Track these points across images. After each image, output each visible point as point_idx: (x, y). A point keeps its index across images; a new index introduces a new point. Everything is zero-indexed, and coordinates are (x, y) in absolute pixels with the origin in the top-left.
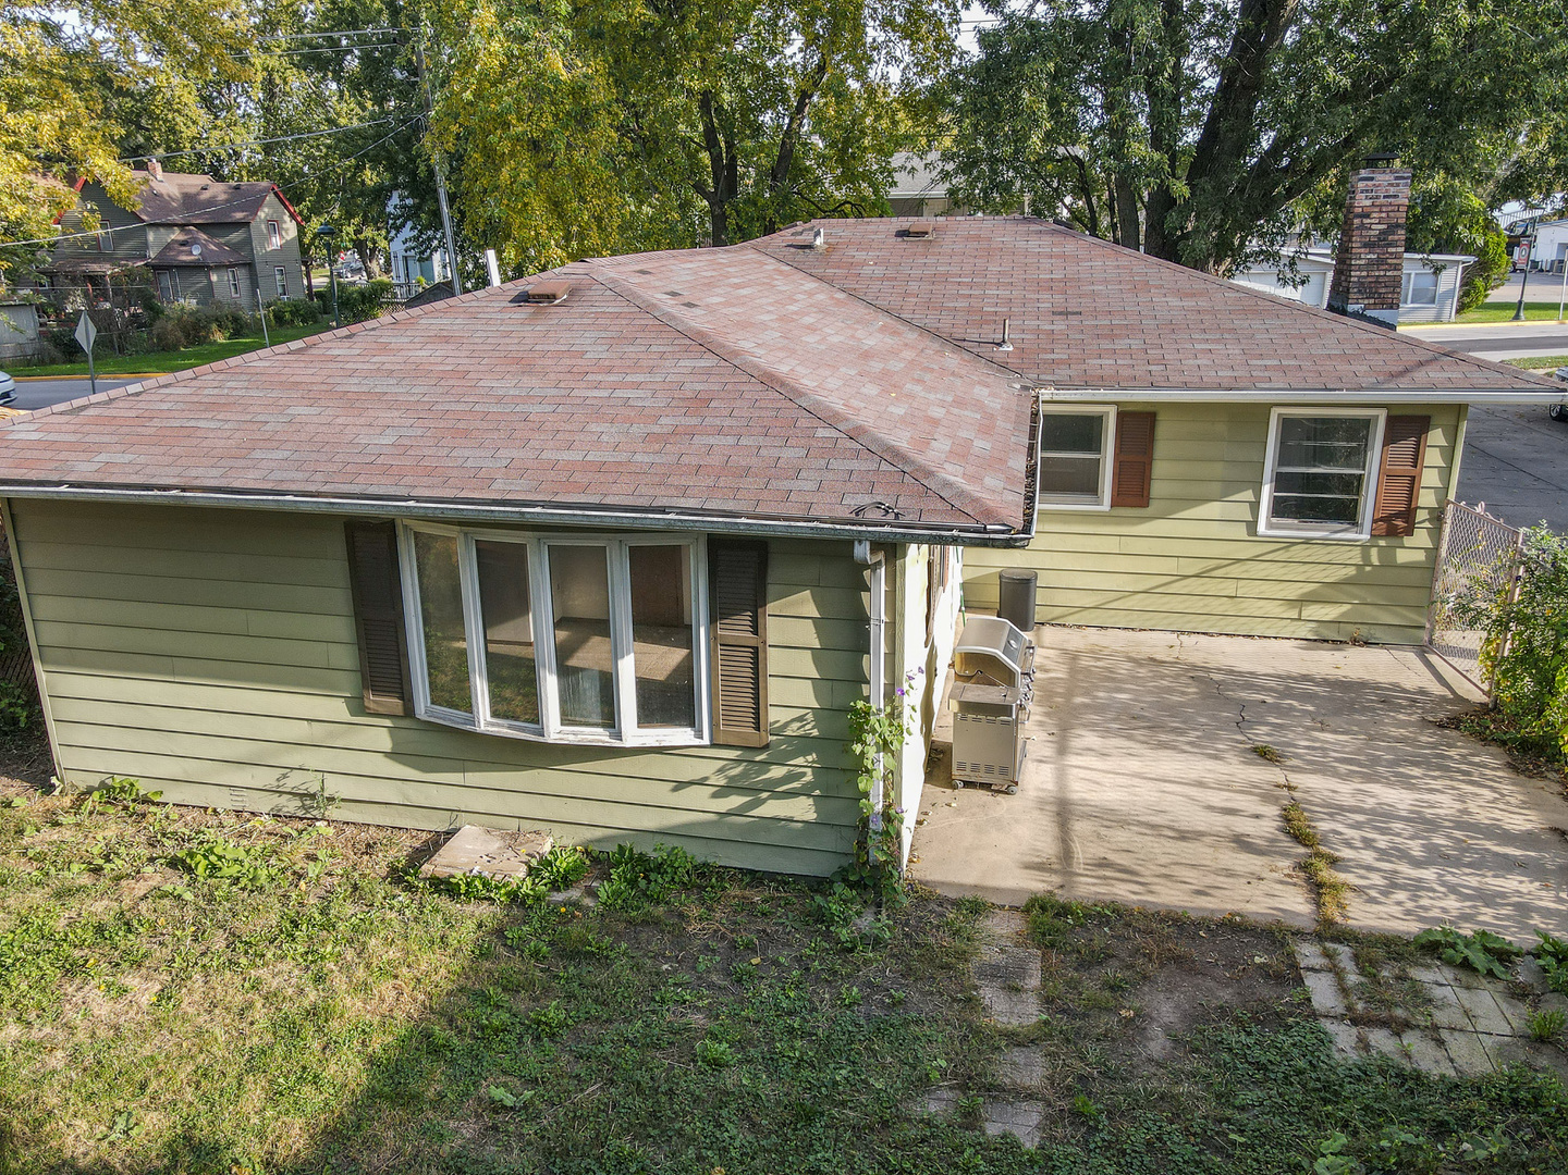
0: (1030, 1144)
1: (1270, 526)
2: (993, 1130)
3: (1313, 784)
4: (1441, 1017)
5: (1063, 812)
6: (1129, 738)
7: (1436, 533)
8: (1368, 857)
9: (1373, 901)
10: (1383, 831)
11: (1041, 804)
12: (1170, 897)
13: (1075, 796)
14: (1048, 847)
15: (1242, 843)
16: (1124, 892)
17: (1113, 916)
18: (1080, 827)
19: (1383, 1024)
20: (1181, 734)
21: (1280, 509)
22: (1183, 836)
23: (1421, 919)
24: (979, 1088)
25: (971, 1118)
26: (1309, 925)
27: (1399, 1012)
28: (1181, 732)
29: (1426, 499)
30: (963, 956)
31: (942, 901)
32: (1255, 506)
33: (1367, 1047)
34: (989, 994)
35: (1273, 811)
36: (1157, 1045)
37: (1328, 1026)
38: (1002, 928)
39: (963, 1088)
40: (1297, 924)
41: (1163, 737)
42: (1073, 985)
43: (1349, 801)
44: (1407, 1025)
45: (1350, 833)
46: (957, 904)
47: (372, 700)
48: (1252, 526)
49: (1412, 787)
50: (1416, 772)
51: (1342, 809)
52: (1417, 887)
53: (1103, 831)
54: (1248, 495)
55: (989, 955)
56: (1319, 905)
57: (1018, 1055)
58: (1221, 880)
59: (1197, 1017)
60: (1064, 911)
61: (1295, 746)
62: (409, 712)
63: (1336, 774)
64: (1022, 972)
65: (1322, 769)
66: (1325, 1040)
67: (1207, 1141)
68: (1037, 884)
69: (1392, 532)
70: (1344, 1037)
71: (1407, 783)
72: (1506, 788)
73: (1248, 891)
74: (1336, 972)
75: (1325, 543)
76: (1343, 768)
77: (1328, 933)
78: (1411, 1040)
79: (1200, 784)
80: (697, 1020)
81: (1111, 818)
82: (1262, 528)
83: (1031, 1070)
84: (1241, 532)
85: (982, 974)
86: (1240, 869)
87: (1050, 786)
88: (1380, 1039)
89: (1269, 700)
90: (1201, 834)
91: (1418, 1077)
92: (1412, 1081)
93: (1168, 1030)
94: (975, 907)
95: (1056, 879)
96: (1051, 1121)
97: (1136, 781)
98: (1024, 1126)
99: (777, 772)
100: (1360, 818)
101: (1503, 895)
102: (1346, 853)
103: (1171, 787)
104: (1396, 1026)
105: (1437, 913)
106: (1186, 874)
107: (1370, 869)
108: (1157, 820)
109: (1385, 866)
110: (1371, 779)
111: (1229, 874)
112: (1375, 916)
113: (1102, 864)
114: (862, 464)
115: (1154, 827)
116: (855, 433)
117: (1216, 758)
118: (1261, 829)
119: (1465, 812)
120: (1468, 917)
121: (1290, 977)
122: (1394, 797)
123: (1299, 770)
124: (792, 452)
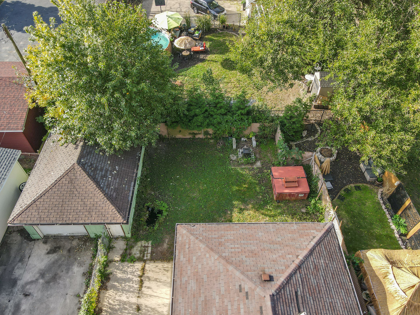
4: (140, 248)
8: (134, 279)
9: (138, 268)
10: (129, 286)
15: (149, 279)
22: (156, 280)
26: (148, 262)
33: (148, 244)
35: (143, 289)
36: (167, 241)
43: (131, 295)
44: (143, 247)
45: (134, 285)
49: (120, 301)
50: (117, 307)
51: (133, 292)
52: (131, 273)
56: (145, 266)
58: (154, 269)
59: (163, 245)
61: (132, 313)
65: (130, 304)
66: (152, 244)
70: (150, 245)
72: (106, 304)
73: (152, 268)
74: (147, 254)
76: (128, 307)
77: (145, 261)
78: (143, 245)
86: (151, 272)
88: (146, 245)
90: (154, 281)
92: (146, 240)
93: (166, 243)
97: (160, 296)
100: (131, 290)
102: (137, 279)
103: (155, 294)
104: (145, 247)
105: (131, 267)
106: (158, 270)
107: (135, 276)
108: (159, 283)
109: (133, 277)
110: (125, 303)
111: (153, 271)
112: (139, 265)
113: (167, 271)
114: (195, 233)
115: (160, 282)
116: (197, 238)
117: (146, 306)
118: (146, 283)
119: (116, 294)
120: (128, 267)
121: (152, 253)
122: (124, 298)
123: (134, 304)
124: (204, 234)
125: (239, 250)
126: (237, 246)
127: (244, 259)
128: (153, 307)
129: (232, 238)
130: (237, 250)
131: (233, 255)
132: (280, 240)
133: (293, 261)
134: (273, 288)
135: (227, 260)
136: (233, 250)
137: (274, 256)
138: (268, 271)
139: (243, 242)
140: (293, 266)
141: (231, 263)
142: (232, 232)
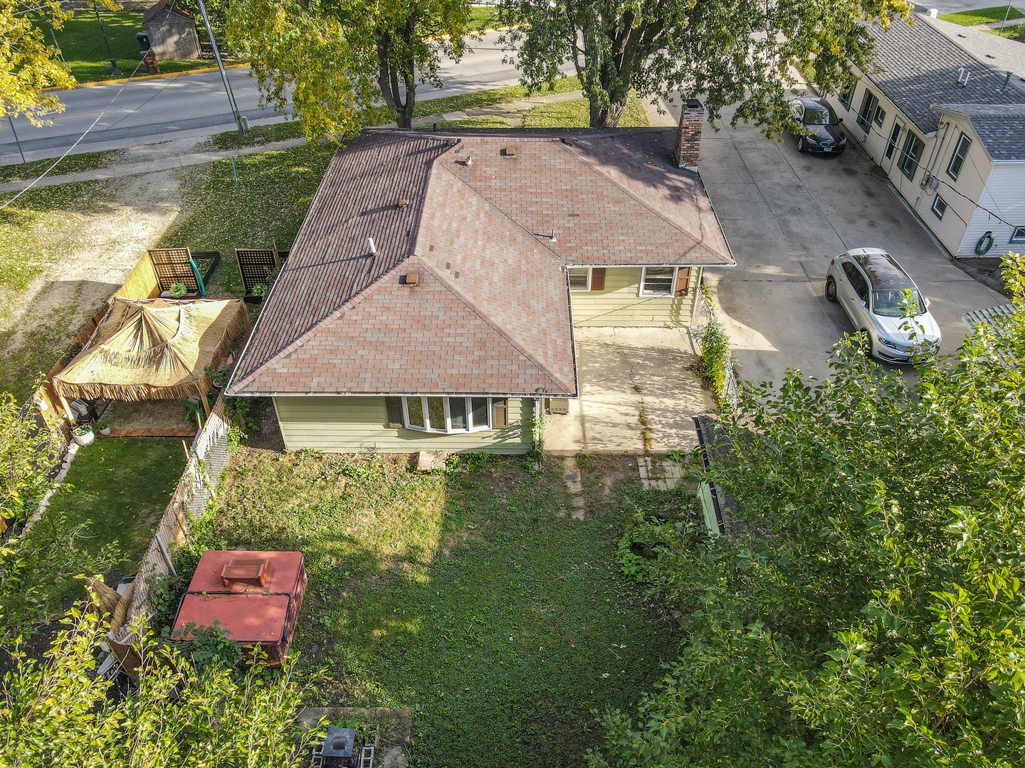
0: (582, 519)
1: (643, 294)
2: (574, 517)
3: (650, 400)
4: (667, 476)
5: (583, 419)
6: (599, 385)
7: (694, 295)
8: (659, 427)
9: (658, 442)
10: (665, 417)
11: (576, 416)
12: (611, 448)
13: (585, 413)
14: (579, 434)
15: (629, 426)
16: (600, 448)
17: (597, 456)
18: (587, 425)
19: (654, 479)
20: (614, 382)
21: (646, 287)
22: (615, 425)
23: (669, 447)
24: (570, 508)
25: (569, 515)
26: (641, 452)
27: (658, 475)
28: (613, 381)
29: (691, 285)
30: (562, 474)
31: (554, 457)
32: (638, 289)
33: (650, 485)
34: (569, 484)
35: (637, 413)
36: (607, 492)
37: (643, 481)
38: (570, 464)
39: (567, 509)
40: (639, 453)
41: (610, 384)
42: (588, 478)
43: (657, 406)
44: (659, 478)
45: (657, 419)
46: (558, 457)
47: (391, 424)
48: (638, 295)
49: (674, 398)
50: (677, 391)
51: (656, 409)
52: (669, 436)
53: (593, 426)
54: (636, 285)
55: (568, 472)
56: (645, 445)
57: (577, 499)
58: (623, 440)
59: (615, 483)
60: (585, 457)
61: (646, 384)
62: (404, 427)
63: (656, 396)
64: (576, 476)
65: (653, 394)
66: (642, 485)
67: (616, 513)
68: (577, 448)
69: (681, 295)
70: (646, 483)
71: (673, 397)
72: (699, 395)
73: (629, 443)
74: (646, 466)
75: (661, 298)
76: (658, 392)
77: (647, 453)
78: (660, 482)
79: (619, 404)
80: (504, 501)
81: (596, 421)
82: (641, 295)
83: (580, 502)
84: (634, 296)
85: (567, 479)
86: (628, 436)
87: (578, 410)
88: (653, 483)
89: (641, 362)
90: (619, 424)
91: (659, 491)
92: (657, 492)
93: (609, 487)
94: (562, 458)
95: (582, 445)
96: (586, 514)
97: (602, 405)
98: (580, 515)
99: (511, 433)
100: (659, 412)
101: (688, 436)
102: (655, 427)
103: (612, 406)
104: (657, 479)
105: (672, 444)
106: (615, 439)
107: (659, 431)
108: (607, 420)
109: (663, 430)
110: (665, 396)
111: (625, 438)
112: (658, 447)
113: (594, 438)
114: (534, 372)
115: (607, 423)
116: (530, 358)
117: (624, 392)
118: (634, 420)
119: (686, 407)
120: (679, 445)
121: (636, 468)
122: (669, 403)
123: (646, 395)
124: (515, 367)
125: (447, 331)
126: (451, 340)
127: (441, 314)
128: (611, 391)
129: (457, 357)
130: (452, 331)
131: (460, 322)
132: (361, 352)
133: (354, 308)
134: (406, 266)
135: (473, 311)
136: (459, 331)
137: (384, 318)
138: (406, 290)
139: (437, 348)
140: (357, 299)
141: (467, 305)
142: (455, 371)
